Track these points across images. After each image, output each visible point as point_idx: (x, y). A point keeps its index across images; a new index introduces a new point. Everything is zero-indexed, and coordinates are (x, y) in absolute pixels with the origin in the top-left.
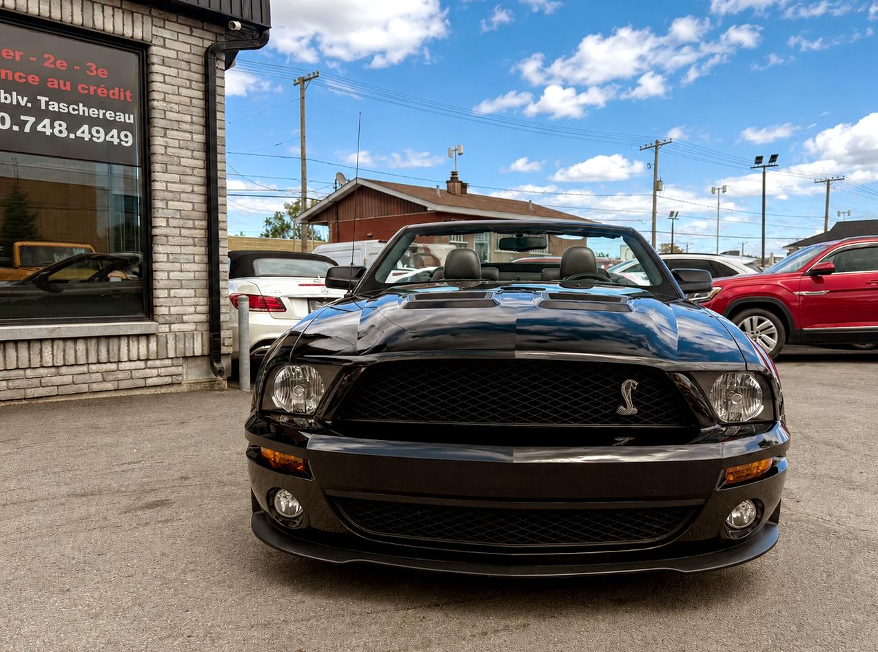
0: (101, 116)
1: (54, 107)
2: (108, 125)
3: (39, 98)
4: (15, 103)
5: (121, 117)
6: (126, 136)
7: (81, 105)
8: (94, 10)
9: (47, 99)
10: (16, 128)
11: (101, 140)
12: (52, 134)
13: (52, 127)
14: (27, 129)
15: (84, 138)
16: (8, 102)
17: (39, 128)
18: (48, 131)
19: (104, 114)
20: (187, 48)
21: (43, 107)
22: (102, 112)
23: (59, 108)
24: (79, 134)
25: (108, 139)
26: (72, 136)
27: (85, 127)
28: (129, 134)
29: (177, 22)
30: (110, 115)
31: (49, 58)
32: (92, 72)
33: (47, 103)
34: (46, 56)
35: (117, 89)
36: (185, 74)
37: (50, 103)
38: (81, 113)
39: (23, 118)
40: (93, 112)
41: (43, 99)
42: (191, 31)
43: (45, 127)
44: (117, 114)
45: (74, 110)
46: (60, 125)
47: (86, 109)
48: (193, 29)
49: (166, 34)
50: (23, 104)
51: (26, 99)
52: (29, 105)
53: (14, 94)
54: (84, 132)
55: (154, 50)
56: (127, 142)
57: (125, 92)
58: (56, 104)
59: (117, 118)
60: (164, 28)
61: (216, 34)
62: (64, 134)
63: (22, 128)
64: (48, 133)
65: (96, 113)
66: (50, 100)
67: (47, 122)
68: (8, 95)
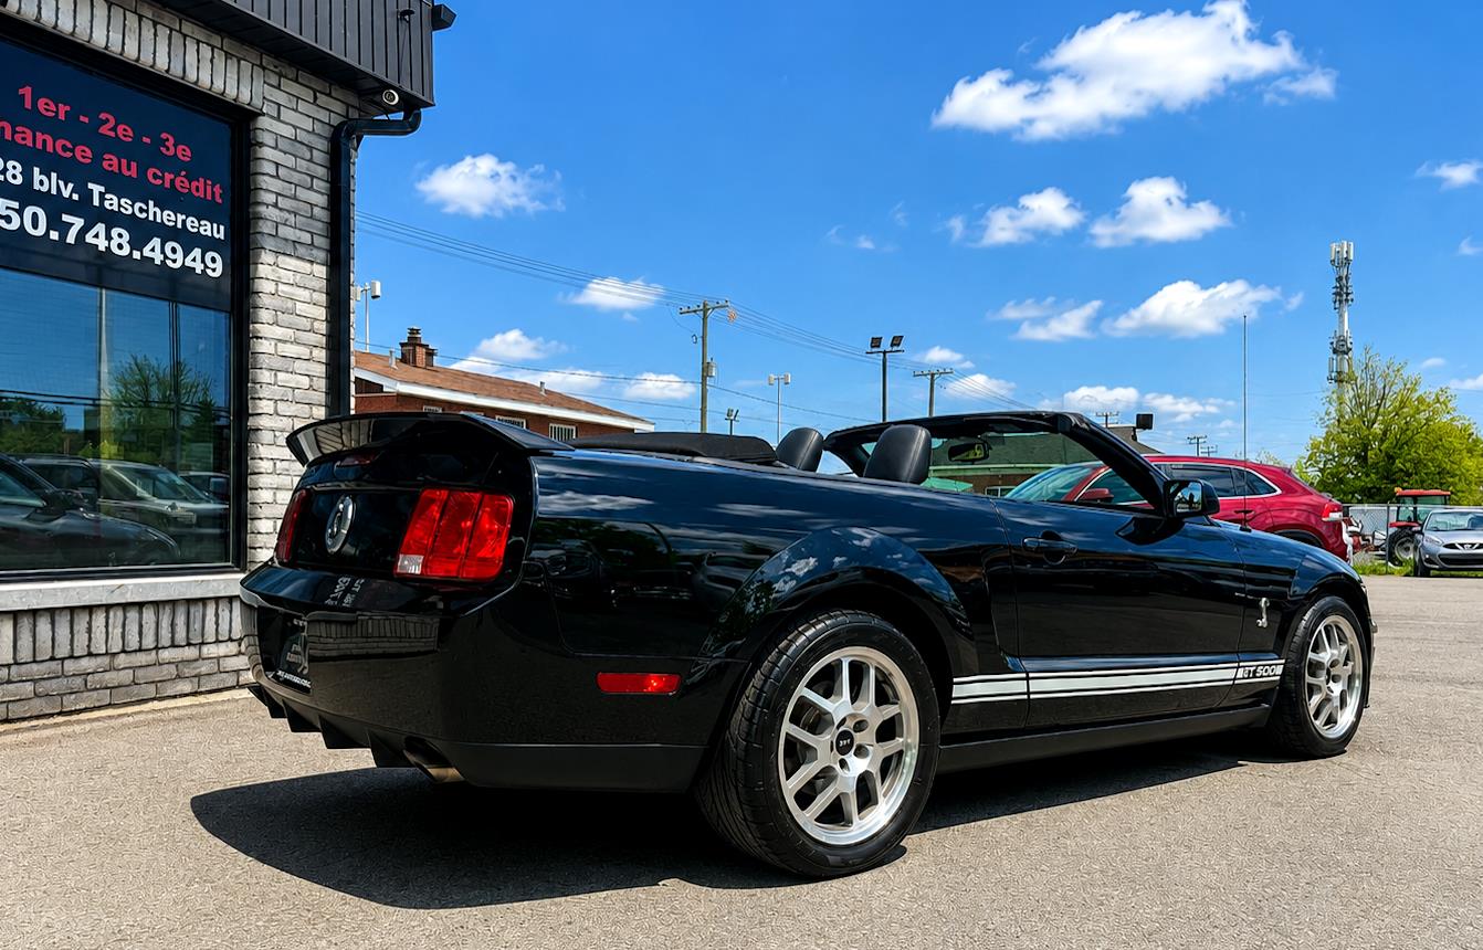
0: (180, 225)
2: (188, 241)
4: (54, 192)
5: (207, 229)
6: (214, 260)
7: (151, 203)
8: (184, 48)
9: (102, 189)
11: (177, 265)
13: (109, 238)
15: (152, 259)
16: (44, 189)
18: (102, 243)
19: (184, 222)
20: (308, 124)
23: (120, 206)
24: (147, 252)
25: (189, 263)
26: (137, 255)
27: (156, 242)
28: (218, 257)
30: (191, 223)
31: (108, 120)
32: (168, 149)
33: (101, 195)
34: (102, 116)
35: (202, 179)
36: (305, 166)
37: (108, 196)
42: (315, 97)
43: (97, 236)
44: (203, 222)
46: (120, 236)
47: (158, 210)
48: (318, 95)
49: (281, 98)
50: (66, 194)
54: (153, 250)
55: (264, 122)
56: (214, 270)
57: (213, 187)
58: (115, 199)
59: (202, 230)
60: (279, 87)
61: (347, 105)
62: (125, 251)
63: (63, 236)
64: (102, 248)
65: (173, 218)
66: (107, 192)
67: (100, 227)
68: (44, 178)
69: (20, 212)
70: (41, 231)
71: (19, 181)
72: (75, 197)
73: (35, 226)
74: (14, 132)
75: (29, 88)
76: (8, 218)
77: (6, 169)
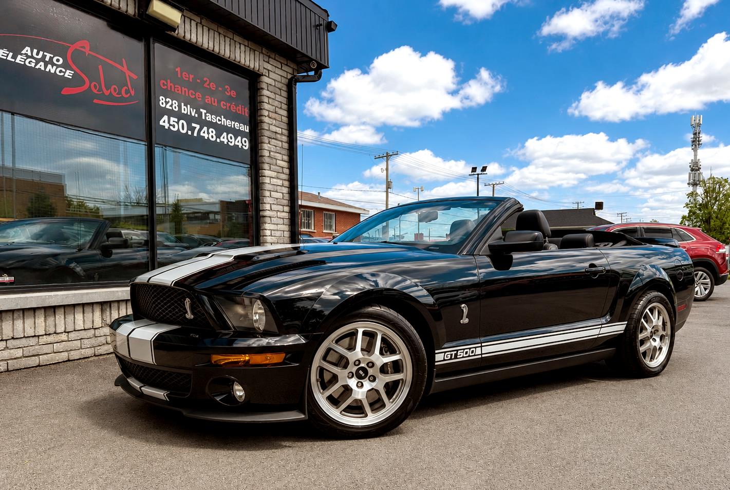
0: (232, 126)
1: (209, 118)
2: (237, 133)
3: (201, 110)
4: (189, 114)
5: (243, 128)
6: (245, 142)
7: (222, 117)
8: (235, 47)
9: (205, 111)
10: (190, 133)
11: (232, 144)
12: (208, 138)
13: (208, 133)
14: (195, 134)
15: (224, 142)
16: (185, 112)
18: (206, 136)
19: (234, 125)
20: (279, 78)
21: (204, 118)
22: (233, 123)
23: (212, 119)
24: (222, 139)
25: (237, 143)
26: (218, 140)
27: (225, 134)
28: (247, 140)
30: (237, 126)
31: (207, 81)
32: (228, 93)
34: (205, 79)
35: (240, 106)
36: (278, 98)
37: (207, 114)
38: (223, 124)
39: (194, 125)
40: (228, 123)
42: (281, 66)
43: (204, 132)
44: (241, 125)
45: (219, 120)
46: (212, 132)
47: (225, 120)
48: (283, 65)
49: (270, 67)
50: (193, 114)
51: (195, 110)
53: (189, 106)
54: (224, 138)
55: (264, 78)
56: (246, 146)
57: (244, 108)
58: (210, 116)
60: (269, 63)
61: (293, 69)
62: (214, 139)
63: (193, 133)
65: (230, 123)
66: (207, 113)
67: (205, 129)
68: (185, 107)
69: (178, 123)
70: (184, 131)
71: (177, 110)
72: (196, 115)
73: (183, 129)
74: (175, 87)
75: (179, 68)
76: (174, 126)
77: (172, 105)
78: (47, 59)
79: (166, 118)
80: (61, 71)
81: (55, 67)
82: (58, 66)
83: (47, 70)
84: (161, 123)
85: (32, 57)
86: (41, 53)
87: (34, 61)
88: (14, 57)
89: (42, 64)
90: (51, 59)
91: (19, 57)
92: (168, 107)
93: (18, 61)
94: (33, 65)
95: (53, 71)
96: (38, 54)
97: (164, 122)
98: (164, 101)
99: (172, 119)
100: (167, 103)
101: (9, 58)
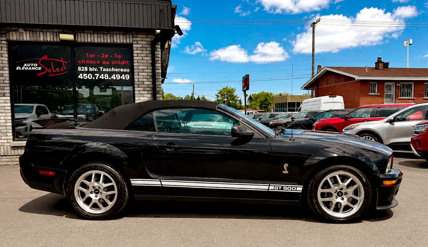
0: (119, 71)
1: (104, 70)
2: (121, 74)
3: (100, 68)
4: (93, 70)
5: (125, 70)
6: (127, 76)
10: (94, 78)
11: (119, 79)
12: (104, 78)
13: (104, 76)
14: (97, 78)
15: (114, 79)
17: (100, 77)
19: (120, 70)
20: (145, 43)
21: (101, 70)
22: (119, 69)
24: (112, 77)
25: (121, 78)
26: (110, 79)
27: (114, 75)
28: (128, 75)
29: (142, 34)
30: (122, 70)
31: (103, 55)
32: (116, 57)
33: (102, 69)
34: (102, 54)
35: (124, 61)
36: (145, 52)
38: (113, 71)
39: (96, 75)
40: (116, 70)
41: (101, 68)
42: (147, 36)
43: (102, 77)
45: (110, 70)
46: (106, 75)
47: (114, 69)
48: (148, 35)
49: (138, 39)
50: (95, 70)
51: (96, 69)
52: (97, 70)
53: (93, 68)
54: (114, 77)
55: (134, 46)
56: (127, 78)
57: (127, 61)
58: (105, 69)
59: (124, 71)
60: (137, 37)
62: (108, 78)
64: (103, 79)
67: (102, 75)
68: (91, 69)
69: (87, 76)
70: (91, 78)
71: (87, 70)
74: (86, 62)
75: (88, 54)
76: (85, 77)
77: (84, 69)
78: (32, 66)
79: (81, 75)
80: (37, 68)
81: (35, 68)
82: (36, 67)
83: (32, 69)
84: (79, 77)
85: (27, 66)
86: (30, 64)
87: (28, 68)
88: (21, 68)
89: (30, 68)
90: (33, 65)
91: (23, 68)
92: (82, 70)
93: (22, 69)
94: (27, 69)
95: (34, 69)
96: (29, 65)
97: (80, 76)
98: (80, 69)
99: (84, 74)
100: (82, 69)
101: (20, 69)
